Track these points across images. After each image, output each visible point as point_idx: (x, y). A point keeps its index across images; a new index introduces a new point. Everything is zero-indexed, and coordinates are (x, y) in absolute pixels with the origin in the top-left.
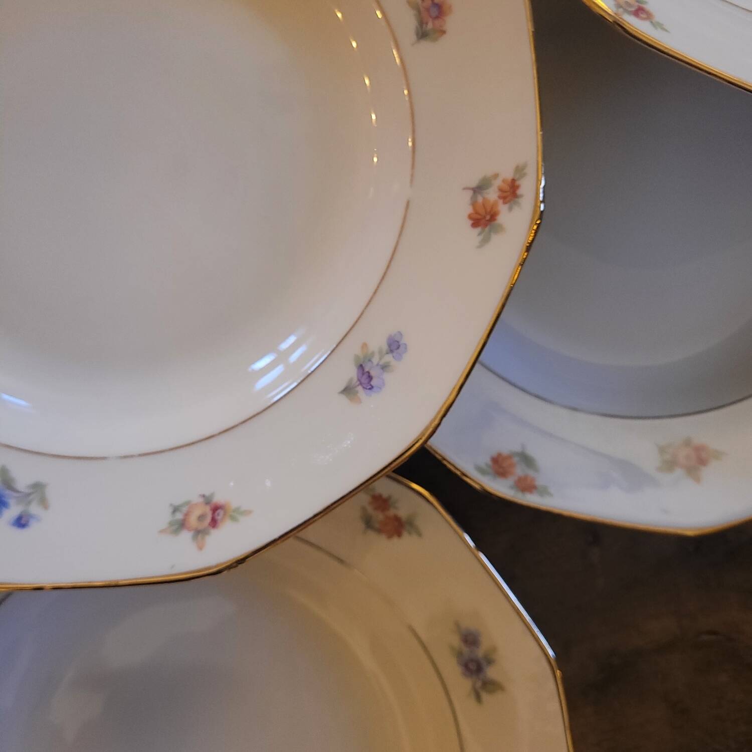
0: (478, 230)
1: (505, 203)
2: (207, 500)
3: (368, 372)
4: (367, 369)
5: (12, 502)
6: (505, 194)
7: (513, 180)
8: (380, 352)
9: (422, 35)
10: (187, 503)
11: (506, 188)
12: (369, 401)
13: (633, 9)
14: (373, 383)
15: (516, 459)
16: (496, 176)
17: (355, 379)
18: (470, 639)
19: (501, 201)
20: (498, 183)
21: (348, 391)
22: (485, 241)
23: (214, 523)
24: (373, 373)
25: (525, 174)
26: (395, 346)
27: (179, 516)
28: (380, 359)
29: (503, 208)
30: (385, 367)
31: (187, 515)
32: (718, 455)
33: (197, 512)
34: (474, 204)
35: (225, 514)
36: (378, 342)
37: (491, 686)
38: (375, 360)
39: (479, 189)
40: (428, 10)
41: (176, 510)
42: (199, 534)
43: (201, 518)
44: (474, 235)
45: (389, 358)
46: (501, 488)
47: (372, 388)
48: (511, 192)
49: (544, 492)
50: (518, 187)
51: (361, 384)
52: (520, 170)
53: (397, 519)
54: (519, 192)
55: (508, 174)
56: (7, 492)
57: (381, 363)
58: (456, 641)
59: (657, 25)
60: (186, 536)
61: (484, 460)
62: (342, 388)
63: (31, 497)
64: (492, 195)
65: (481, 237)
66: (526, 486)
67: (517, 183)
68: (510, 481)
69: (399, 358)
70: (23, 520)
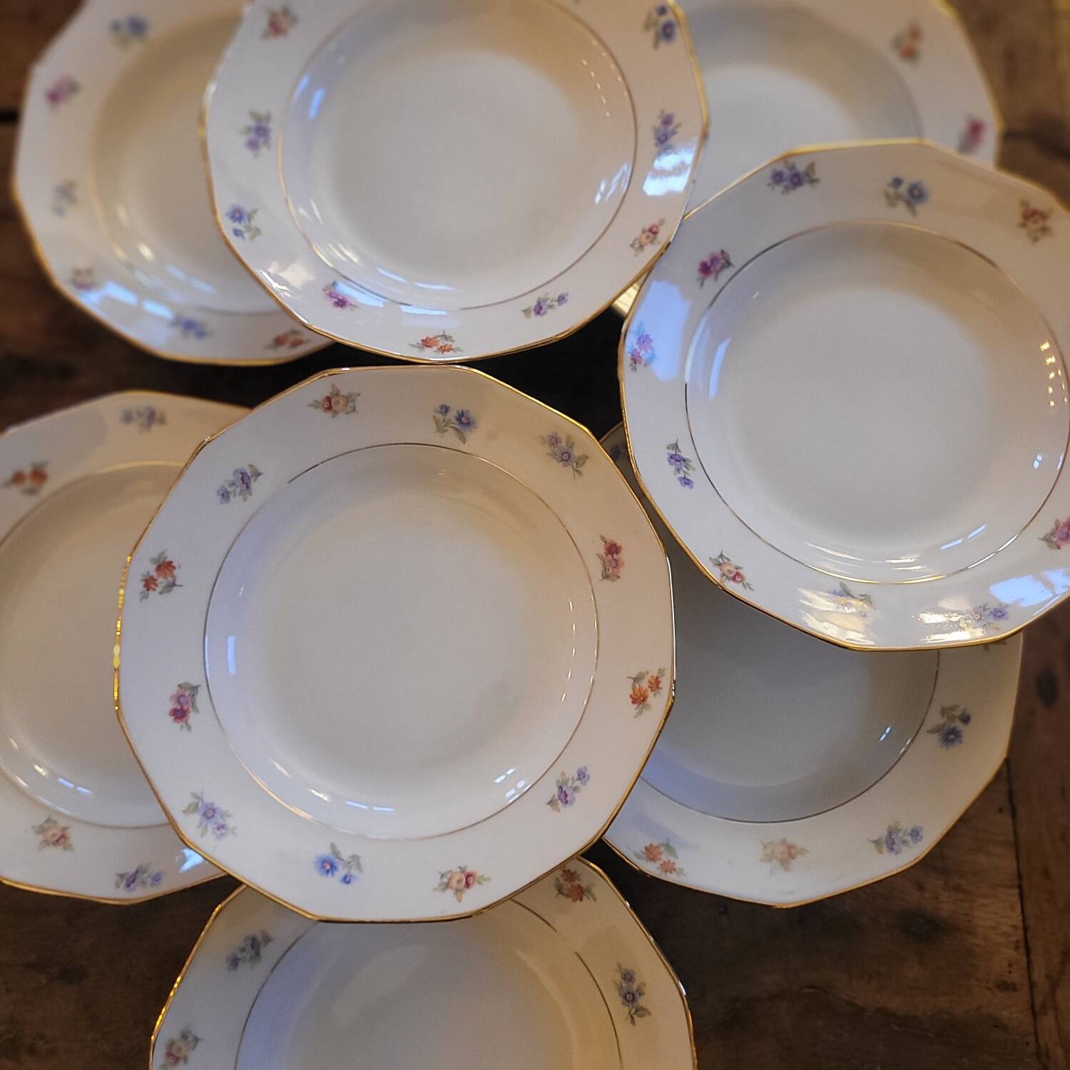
0: (635, 705)
1: (652, 691)
2: (463, 871)
3: (565, 792)
4: (564, 789)
5: (340, 867)
6: (651, 686)
7: (657, 678)
8: (573, 779)
9: (606, 577)
10: (450, 871)
11: (653, 682)
12: (566, 811)
13: (733, 575)
14: (568, 799)
15: (662, 849)
16: (648, 673)
17: (557, 795)
18: (628, 977)
19: (650, 689)
20: (648, 678)
21: (551, 803)
22: (640, 713)
23: (468, 885)
24: (568, 792)
25: (664, 675)
26: (582, 775)
27: (445, 880)
28: (573, 783)
29: (650, 694)
30: (576, 789)
31: (450, 879)
32: (803, 851)
33: (457, 878)
34: (634, 689)
35: (474, 879)
36: (572, 773)
37: (642, 1011)
38: (570, 784)
39: (636, 680)
40: (609, 561)
41: (442, 876)
42: (458, 891)
43: (459, 881)
44: (633, 708)
45: (578, 783)
46: (652, 869)
47: (567, 802)
48: (655, 685)
49: (681, 872)
50: (660, 682)
51: (560, 799)
52: (661, 671)
53: (580, 887)
54: (660, 685)
55: (654, 672)
56: (337, 860)
57: (574, 786)
58: (618, 978)
59: (747, 586)
60: (450, 892)
61: (640, 849)
62: (548, 801)
63: (352, 864)
64: (645, 684)
65: (637, 710)
66: (668, 867)
67: (660, 679)
68: (658, 863)
69: (584, 784)
70: (348, 879)
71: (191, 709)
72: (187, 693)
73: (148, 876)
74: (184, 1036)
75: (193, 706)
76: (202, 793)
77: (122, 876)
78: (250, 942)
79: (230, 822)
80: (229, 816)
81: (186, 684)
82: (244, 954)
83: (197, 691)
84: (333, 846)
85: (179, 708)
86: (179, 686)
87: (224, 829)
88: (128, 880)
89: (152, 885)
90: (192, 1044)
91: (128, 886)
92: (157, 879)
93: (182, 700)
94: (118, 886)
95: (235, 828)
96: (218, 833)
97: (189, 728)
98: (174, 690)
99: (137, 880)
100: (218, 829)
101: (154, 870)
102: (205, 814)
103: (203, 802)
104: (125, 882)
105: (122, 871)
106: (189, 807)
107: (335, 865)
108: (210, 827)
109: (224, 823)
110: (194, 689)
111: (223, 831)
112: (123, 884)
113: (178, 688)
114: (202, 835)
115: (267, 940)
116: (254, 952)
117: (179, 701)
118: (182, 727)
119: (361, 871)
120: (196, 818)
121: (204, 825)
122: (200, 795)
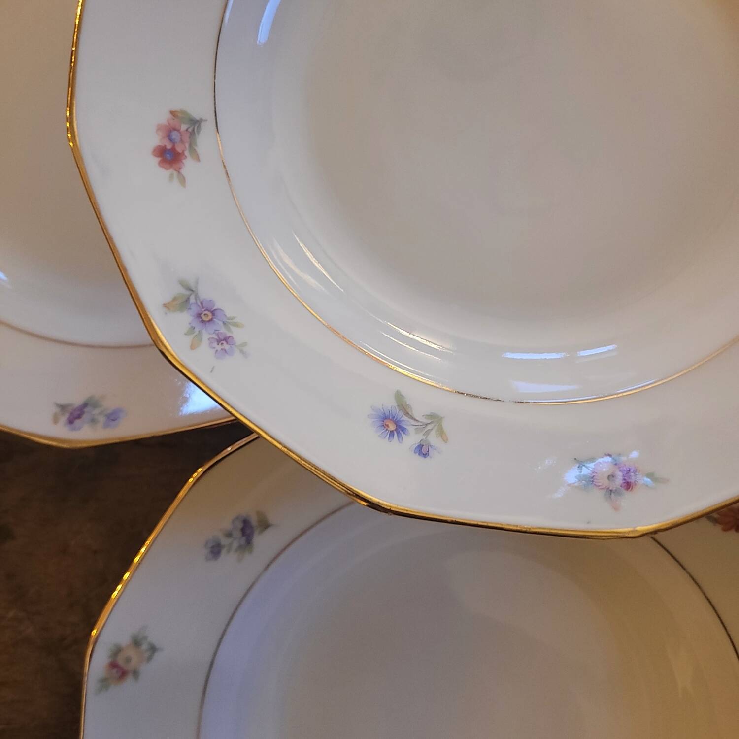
5: (411, 429)
23: (628, 486)
27: (586, 472)
31: (595, 472)
41: (581, 465)
42: (612, 494)
43: (611, 477)
56: (406, 418)
60: (598, 494)
63: (429, 427)
70: (424, 450)
71: (187, 153)
72: (184, 127)
73: (100, 414)
74: (136, 642)
75: (190, 146)
76: (197, 283)
77: (63, 408)
78: (240, 525)
79: (237, 334)
80: (237, 325)
81: (184, 112)
82: (229, 540)
83: (199, 127)
84: (399, 396)
85: (169, 146)
86: (173, 113)
87: (227, 343)
88: (72, 414)
89: (106, 426)
90: (147, 655)
91: (71, 422)
92: (113, 417)
93: (175, 135)
94: (56, 420)
95: (245, 344)
96: (219, 347)
97: (183, 181)
98: (164, 118)
99: (84, 416)
100: (219, 341)
101: (110, 405)
102: (199, 316)
103: (197, 297)
104: (67, 416)
105: (63, 401)
106: (175, 299)
107: (403, 425)
108: (206, 336)
109: (228, 334)
110: (195, 124)
111: (226, 346)
112: (64, 419)
113: (169, 116)
114: (193, 347)
115: (265, 525)
116: (244, 538)
117: (169, 137)
118: (171, 176)
119: (445, 440)
120: (185, 319)
121: (197, 330)
122: (192, 286)
